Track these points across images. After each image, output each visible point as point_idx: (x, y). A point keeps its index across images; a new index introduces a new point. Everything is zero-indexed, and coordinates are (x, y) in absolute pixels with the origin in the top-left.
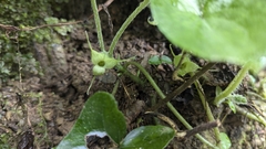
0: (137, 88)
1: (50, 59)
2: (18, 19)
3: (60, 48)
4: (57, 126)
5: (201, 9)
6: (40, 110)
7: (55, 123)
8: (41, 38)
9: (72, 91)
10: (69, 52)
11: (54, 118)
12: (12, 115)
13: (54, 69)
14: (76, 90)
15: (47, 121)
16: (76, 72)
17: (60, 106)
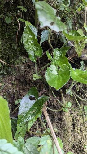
0: (45, 85)
1: (19, 70)
2: (10, 56)
3: (22, 67)
4: (20, 93)
5: (58, 73)
6: (15, 87)
7: (19, 92)
8: (17, 63)
9: (25, 82)
10: (25, 68)
11: (19, 90)
12: (7, 88)
13: (20, 74)
14: (26, 82)
15: (17, 91)
16: (27, 76)
17: (21, 87)
